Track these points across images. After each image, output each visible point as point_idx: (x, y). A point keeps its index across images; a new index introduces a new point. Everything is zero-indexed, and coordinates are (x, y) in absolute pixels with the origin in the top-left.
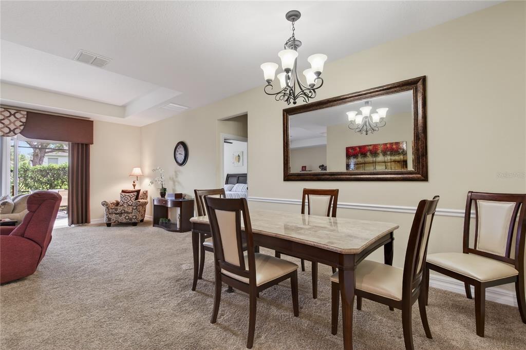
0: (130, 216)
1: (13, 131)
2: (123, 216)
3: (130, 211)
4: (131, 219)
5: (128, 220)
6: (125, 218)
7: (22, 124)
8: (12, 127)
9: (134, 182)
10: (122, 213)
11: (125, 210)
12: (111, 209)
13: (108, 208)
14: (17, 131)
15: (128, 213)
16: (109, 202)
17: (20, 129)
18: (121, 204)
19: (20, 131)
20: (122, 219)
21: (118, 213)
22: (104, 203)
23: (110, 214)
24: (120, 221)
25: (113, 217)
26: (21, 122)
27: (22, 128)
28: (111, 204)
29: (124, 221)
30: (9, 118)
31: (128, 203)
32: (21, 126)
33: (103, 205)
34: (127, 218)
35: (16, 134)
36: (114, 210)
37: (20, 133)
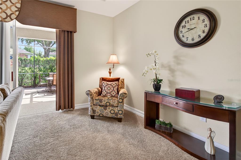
0: (116, 110)
1: (10, 16)
2: (108, 110)
3: (115, 104)
4: (116, 114)
5: (114, 115)
6: (110, 112)
7: (17, 9)
8: (9, 12)
9: (110, 70)
10: (106, 106)
11: (110, 103)
12: (96, 100)
13: (92, 98)
14: (13, 16)
15: (113, 106)
16: (92, 91)
17: (15, 15)
18: (104, 94)
19: (16, 17)
20: (108, 112)
21: (103, 106)
22: (88, 92)
23: (94, 105)
24: (105, 115)
25: (98, 109)
26: (16, 7)
27: (17, 13)
28: (95, 93)
29: (110, 115)
30: (5, 3)
31: (112, 93)
32: (16, 11)
33: (87, 94)
34: (112, 112)
35: (12, 20)
36: (98, 101)
37: (16, 18)
